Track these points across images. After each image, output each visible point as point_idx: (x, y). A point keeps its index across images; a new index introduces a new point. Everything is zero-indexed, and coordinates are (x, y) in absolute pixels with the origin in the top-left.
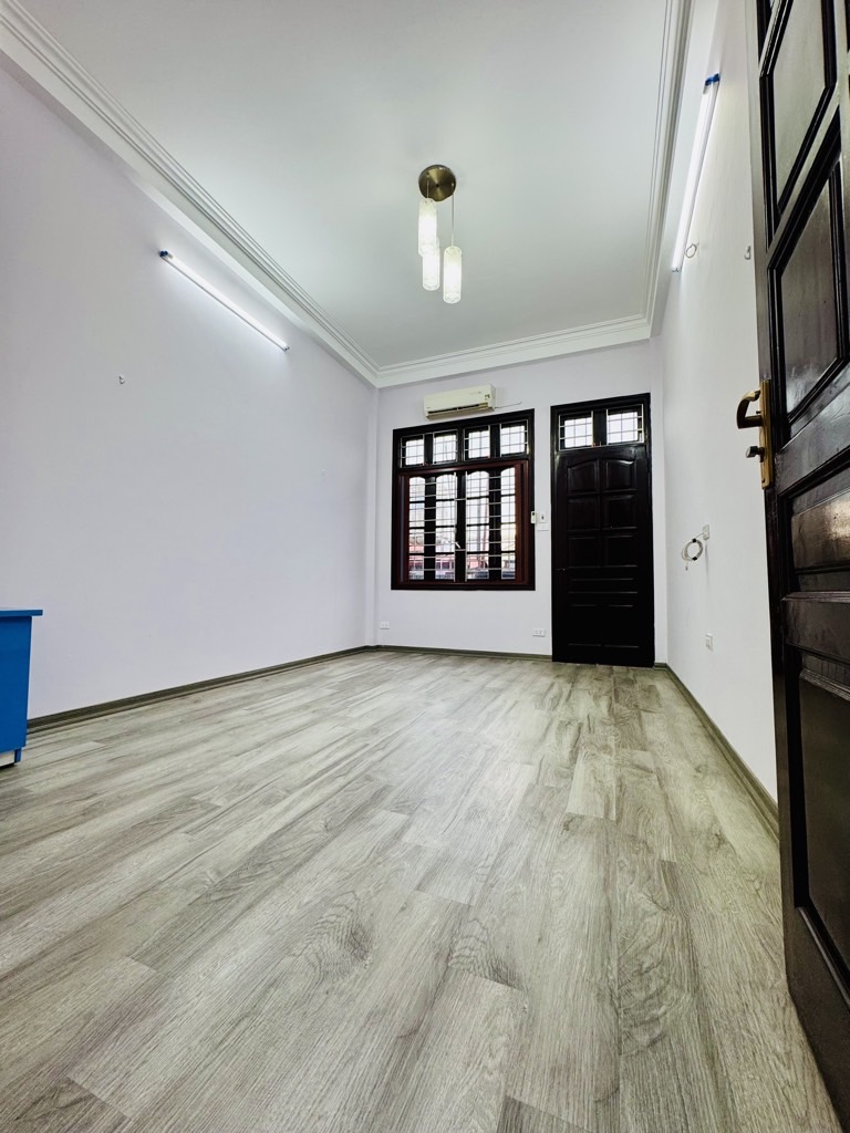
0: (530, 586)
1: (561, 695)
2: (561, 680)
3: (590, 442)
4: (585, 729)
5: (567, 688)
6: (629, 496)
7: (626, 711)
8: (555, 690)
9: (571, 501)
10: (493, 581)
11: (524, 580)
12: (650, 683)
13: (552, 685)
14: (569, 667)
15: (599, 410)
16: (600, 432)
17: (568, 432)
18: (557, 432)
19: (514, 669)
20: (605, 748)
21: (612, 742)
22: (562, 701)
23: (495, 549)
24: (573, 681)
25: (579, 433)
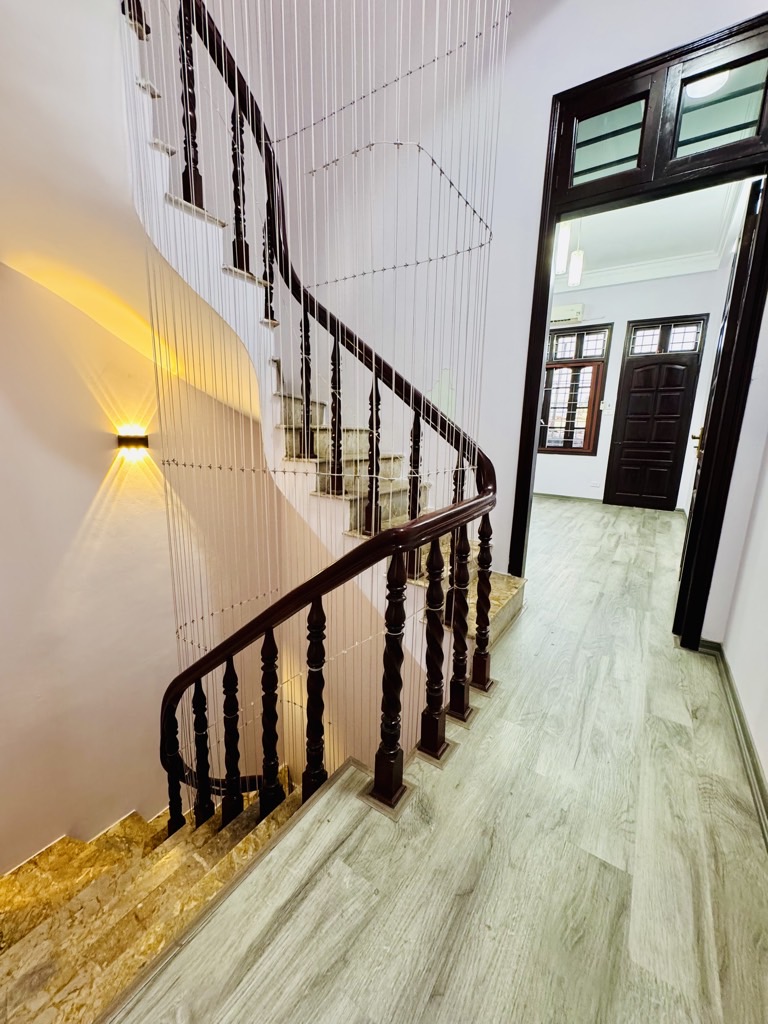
0: (594, 453)
1: (609, 523)
2: (609, 515)
3: (655, 349)
4: (622, 538)
5: (613, 520)
6: (678, 394)
7: (647, 532)
8: (606, 520)
9: (633, 395)
10: (567, 448)
11: (590, 449)
12: (668, 519)
13: (603, 517)
14: (615, 508)
15: (666, 324)
16: (664, 342)
17: (638, 341)
18: (630, 340)
19: (578, 507)
20: (633, 545)
21: (636, 543)
22: (610, 525)
23: (570, 427)
24: (617, 516)
25: (647, 343)
